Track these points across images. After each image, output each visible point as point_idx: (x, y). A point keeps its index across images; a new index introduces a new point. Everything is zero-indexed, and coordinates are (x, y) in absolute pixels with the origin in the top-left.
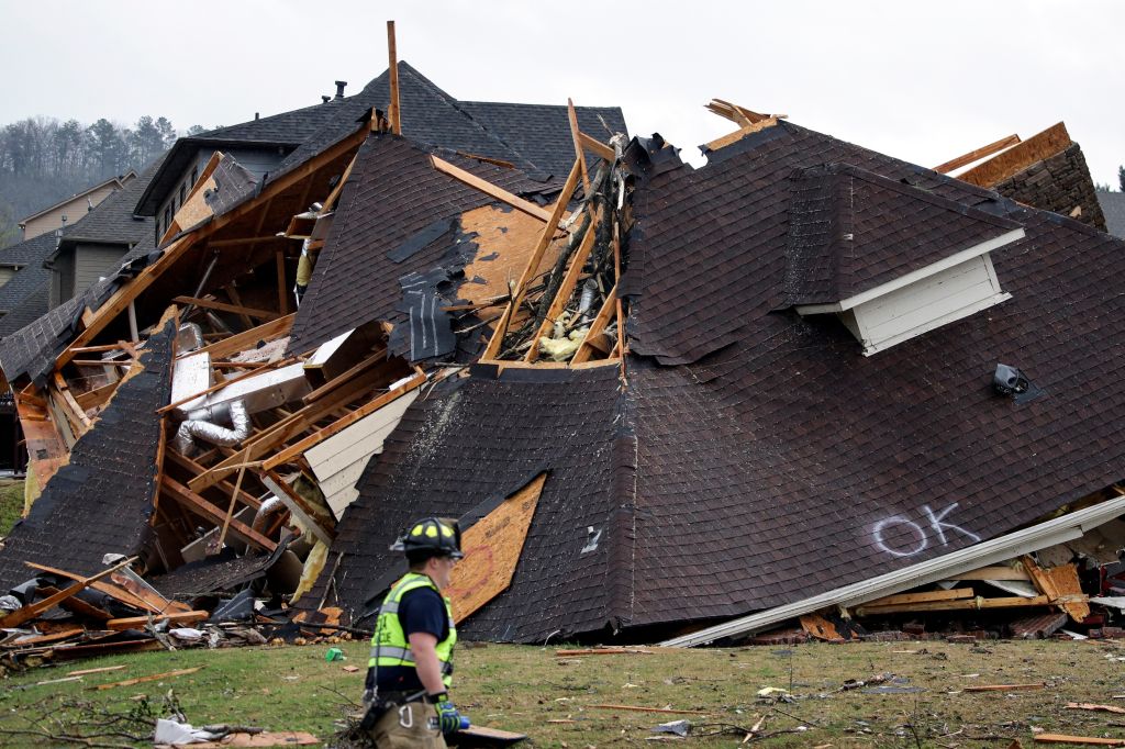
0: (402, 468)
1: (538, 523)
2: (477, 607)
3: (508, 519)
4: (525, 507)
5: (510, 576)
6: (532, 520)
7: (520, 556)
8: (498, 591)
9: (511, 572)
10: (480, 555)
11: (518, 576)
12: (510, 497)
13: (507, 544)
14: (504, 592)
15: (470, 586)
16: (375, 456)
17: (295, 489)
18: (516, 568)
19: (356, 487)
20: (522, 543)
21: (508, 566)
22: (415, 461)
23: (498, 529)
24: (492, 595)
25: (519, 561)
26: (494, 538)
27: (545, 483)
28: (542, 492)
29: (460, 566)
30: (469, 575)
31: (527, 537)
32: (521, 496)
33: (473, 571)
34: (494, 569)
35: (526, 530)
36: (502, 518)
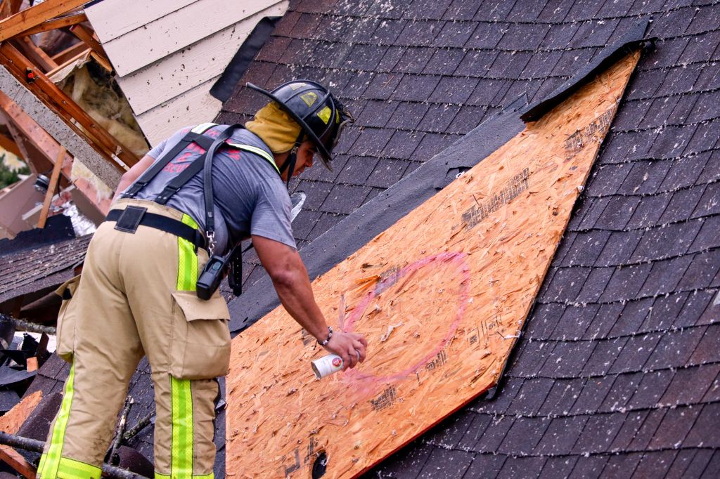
0: (317, 47)
1: (605, 188)
2: (401, 440)
3: (525, 176)
4: (575, 142)
5: (504, 350)
6: (589, 181)
7: (541, 292)
8: (467, 396)
9: (511, 335)
10: (437, 278)
11: (528, 354)
12: (537, 115)
13: (510, 251)
14: (479, 399)
15: (396, 368)
16: (268, 22)
17: (77, 95)
18: (526, 326)
19: (215, 91)
20: (550, 250)
21: (505, 318)
22: (346, 30)
23: (496, 203)
24: (448, 404)
25: (535, 307)
26: (479, 230)
27: (633, 78)
28: (623, 104)
29: (386, 307)
30: (400, 335)
31: (566, 232)
32: (567, 112)
33: (413, 322)
34: (468, 323)
35: (565, 213)
36: (510, 173)
